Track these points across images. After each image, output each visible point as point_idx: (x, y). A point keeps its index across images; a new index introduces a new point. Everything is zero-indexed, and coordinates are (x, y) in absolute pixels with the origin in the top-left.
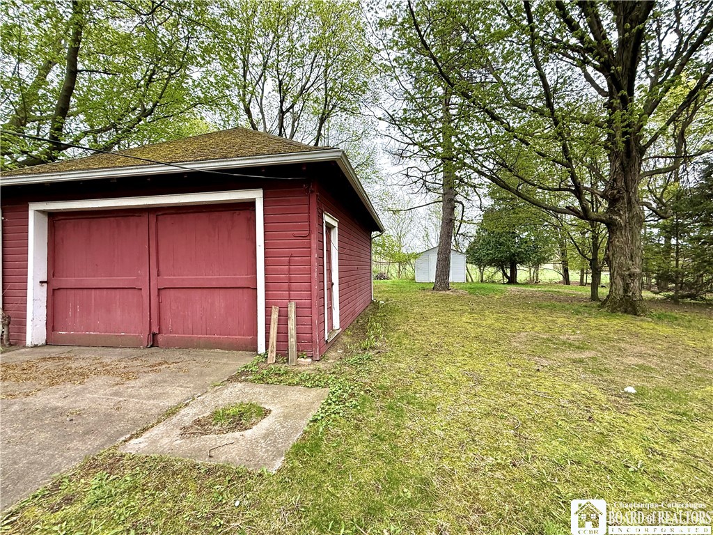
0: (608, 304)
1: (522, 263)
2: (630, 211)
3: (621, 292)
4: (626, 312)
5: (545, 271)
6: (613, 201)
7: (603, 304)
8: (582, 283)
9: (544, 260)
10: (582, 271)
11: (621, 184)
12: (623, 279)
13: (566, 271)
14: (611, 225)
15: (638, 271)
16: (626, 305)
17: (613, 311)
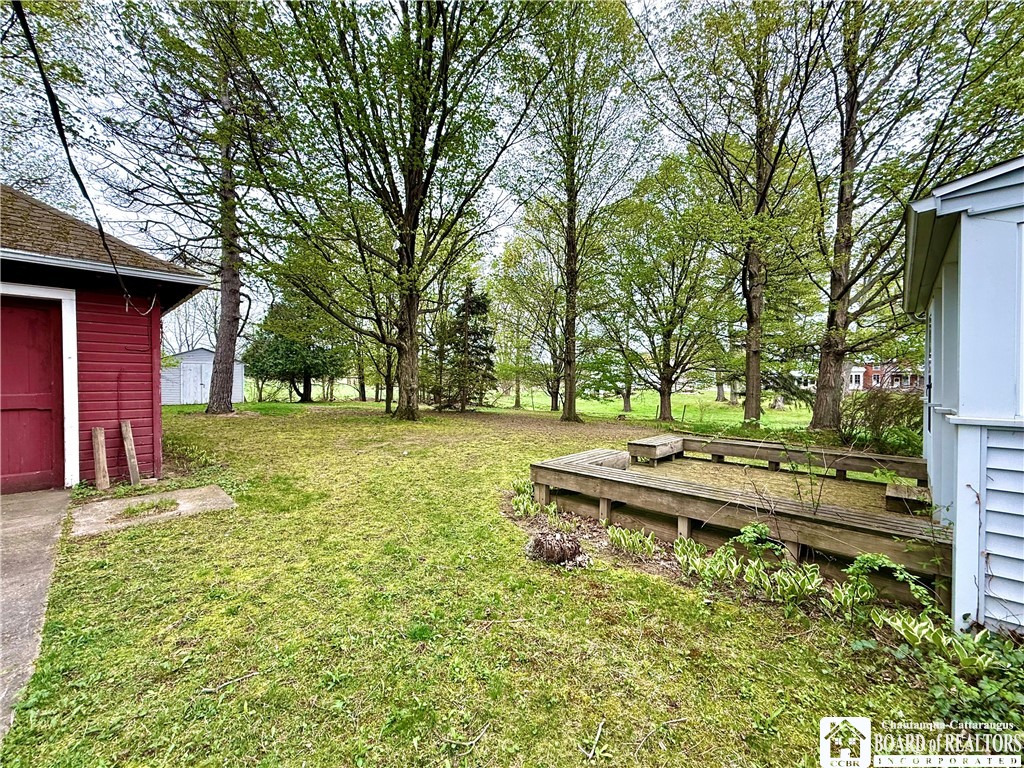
0: (398, 413)
1: (317, 377)
2: (412, 340)
3: (406, 404)
4: (408, 419)
5: (341, 386)
6: (402, 330)
7: (394, 414)
8: (377, 400)
9: (341, 374)
10: (377, 386)
11: (406, 317)
12: (407, 393)
13: (362, 386)
14: (400, 349)
15: (416, 386)
16: (409, 414)
17: (401, 418)
